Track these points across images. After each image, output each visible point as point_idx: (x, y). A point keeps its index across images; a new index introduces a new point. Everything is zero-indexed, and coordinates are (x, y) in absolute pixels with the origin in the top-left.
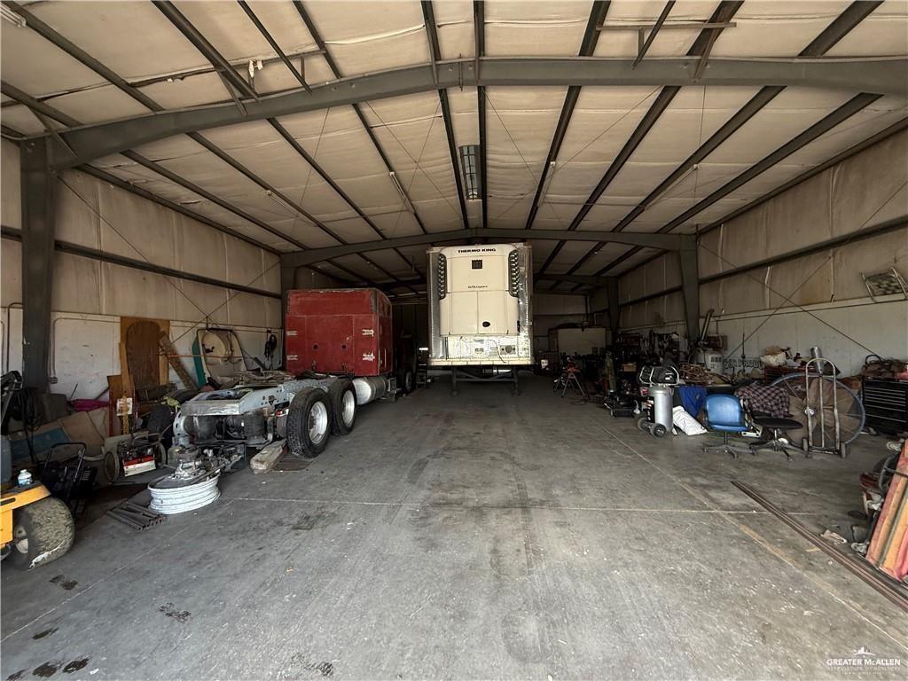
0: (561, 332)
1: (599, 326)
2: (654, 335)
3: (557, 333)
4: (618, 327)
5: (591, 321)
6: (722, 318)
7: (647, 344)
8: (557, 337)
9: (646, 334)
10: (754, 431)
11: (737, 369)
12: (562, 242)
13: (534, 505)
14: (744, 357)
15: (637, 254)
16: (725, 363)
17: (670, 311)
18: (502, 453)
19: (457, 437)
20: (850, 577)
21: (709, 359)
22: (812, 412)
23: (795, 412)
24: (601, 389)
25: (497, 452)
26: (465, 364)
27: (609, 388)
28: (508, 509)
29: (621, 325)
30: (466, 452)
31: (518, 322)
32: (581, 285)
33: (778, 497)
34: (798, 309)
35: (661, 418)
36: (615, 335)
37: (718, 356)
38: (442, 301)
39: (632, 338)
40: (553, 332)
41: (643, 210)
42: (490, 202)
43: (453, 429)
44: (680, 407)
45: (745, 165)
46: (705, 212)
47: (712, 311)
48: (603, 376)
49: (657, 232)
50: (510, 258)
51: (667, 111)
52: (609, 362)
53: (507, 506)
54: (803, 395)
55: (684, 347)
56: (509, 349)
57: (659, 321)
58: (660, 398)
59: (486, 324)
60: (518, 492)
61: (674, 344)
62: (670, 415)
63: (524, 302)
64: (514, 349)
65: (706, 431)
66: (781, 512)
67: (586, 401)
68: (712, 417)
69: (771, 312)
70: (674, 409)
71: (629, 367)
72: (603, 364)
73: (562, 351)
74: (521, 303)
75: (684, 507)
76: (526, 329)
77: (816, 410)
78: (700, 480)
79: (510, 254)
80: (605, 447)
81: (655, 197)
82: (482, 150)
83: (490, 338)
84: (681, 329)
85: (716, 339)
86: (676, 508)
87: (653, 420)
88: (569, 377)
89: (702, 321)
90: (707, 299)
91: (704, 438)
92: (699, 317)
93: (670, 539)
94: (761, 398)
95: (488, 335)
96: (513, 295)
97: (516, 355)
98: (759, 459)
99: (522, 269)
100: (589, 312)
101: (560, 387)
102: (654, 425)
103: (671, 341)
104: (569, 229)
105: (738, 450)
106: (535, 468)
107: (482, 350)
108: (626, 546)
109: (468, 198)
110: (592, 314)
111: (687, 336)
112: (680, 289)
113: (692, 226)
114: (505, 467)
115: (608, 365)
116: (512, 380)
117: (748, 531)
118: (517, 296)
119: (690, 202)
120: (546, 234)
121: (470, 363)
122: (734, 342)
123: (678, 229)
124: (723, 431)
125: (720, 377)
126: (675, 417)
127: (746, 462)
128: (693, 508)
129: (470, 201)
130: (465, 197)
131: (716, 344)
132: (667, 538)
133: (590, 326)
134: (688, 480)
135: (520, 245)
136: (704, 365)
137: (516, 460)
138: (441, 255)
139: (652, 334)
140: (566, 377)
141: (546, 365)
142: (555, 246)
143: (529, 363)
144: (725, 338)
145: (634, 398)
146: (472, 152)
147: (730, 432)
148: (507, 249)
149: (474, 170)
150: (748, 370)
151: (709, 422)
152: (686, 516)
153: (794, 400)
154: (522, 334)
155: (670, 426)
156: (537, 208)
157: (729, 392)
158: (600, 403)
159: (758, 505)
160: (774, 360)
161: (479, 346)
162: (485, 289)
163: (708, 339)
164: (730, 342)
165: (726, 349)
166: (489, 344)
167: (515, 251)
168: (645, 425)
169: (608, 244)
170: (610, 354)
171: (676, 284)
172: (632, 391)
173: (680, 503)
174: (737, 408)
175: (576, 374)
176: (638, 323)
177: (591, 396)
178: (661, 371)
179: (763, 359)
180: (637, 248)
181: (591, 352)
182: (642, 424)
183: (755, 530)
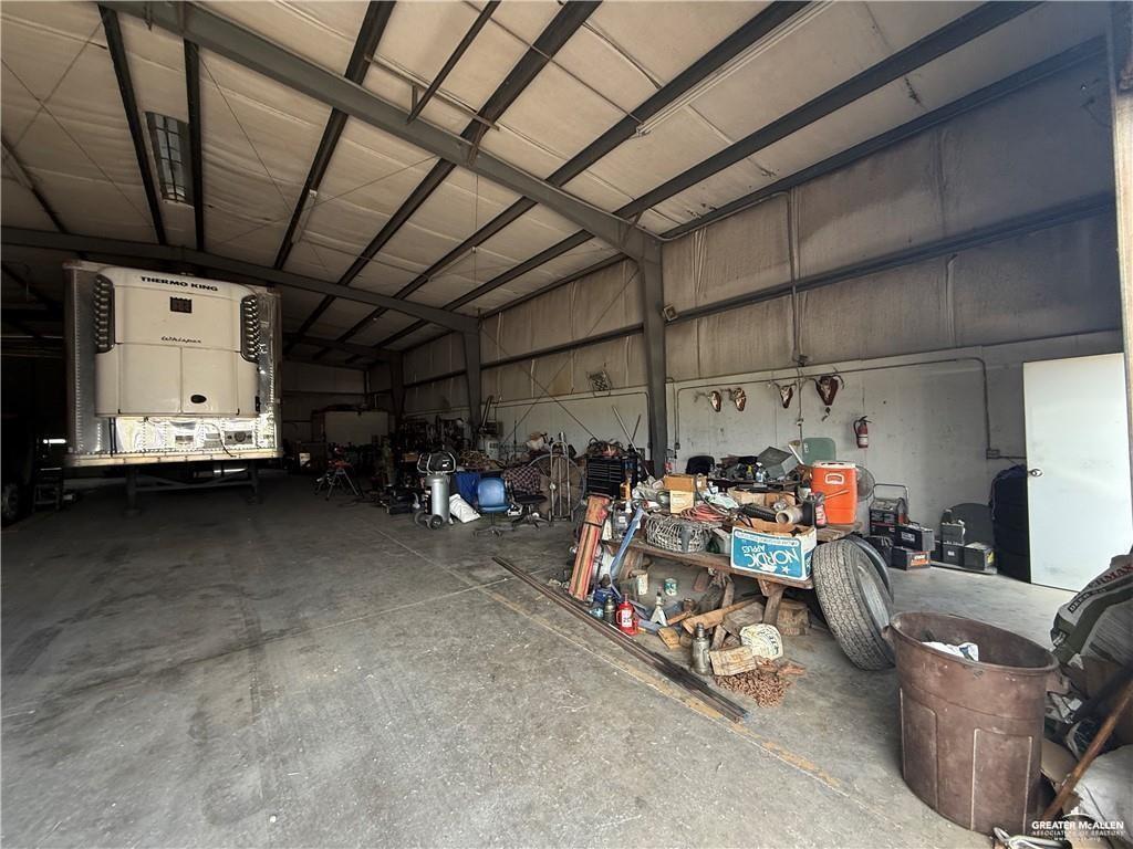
0: (331, 416)
1: (380, 409)
2: (440, 420)
3: (324, 418)
4: (403, 411)
5: (370, 403)
6: (500, 405)
7: (433, 432)
8: (324, 423)
9: (432, 421)
10: (517, 510)
11: (511, 454)
12: (329, 299)
13: (270, 637)
14: (515, 442)
15: (422, 329)
16: (500, 447)
17: (455, 393)
18: (220, 586)
19: (134, 580)
20: (558, 609)
21: (488, 445)
22: (554, 487)
23: (544, 489)
24: (377, 485)
25: (214, 587)
26: (155, 460)
27: (388, 483)
28: (226, 656)
29: (406, 409)
30: (154, 597)
31: (257, 399)
32: (358, 357)
33: (525, 562)
34: (551, 399)
35: (438, 509)
36: (399, 421)
37: (496, 442)
38: (102, 357)
39: (417, 424)
40: (318, 416)
41: (426, 281)
42: (209, 215)
43: (125, 569)
44: (457, 495)
45: (515, 261)
46: (485, 297)
47: (491, 397)
48: (381, 468)
49: (443, 308)
50: (243, 306)
51: (446, 184)
52: (387, 451)
53: (226, 652)
54: (549, 474)
55: (467, 434)
56: (241, 437)
57: (445, 407)
58: (438, 487)
59: (198, 399)
60: (245, 630)
61: (459, 430)
62: (447, 504)
63: (267, 370)
64: (250, 437)
65: (478, 516)
66: (524, 575)
67: (358, 501)
68: (482, 501)
69: (533, 401)
70: (451, 498)
71: (409, 457)
72: (380, 454)
73: (330, 440)
74: (263, 372)
75: (448, 592)
76: (270, 408)
77: (557, 485)
78: (468, 563)
79: (244, 300)
80: (375, 550)
81: (439, 269)
82: (193, 133)
83: (206, 420)
84: (465, 415)
85: (494, 425)
86: (440, 594)
87: (430, 512)
88: (337, 473)
89: (483, 407)
90: (488, 386)
91: (477, 524)
92: (481, 403)
93: (431, 625)
94: (519, 478)
95: (202, 416)
96: (249, 360)
97: (253, 446)
98: (516, 534)
99: (265, 324)
100: (368, 391)
101: (325, 486)
102: (431, 517)
103: (456, 428)
104: (339, 283)
105: (502, 529)
106: (277, 593)
107: (190, 438)
108: (386, 646)
109: (165, 195)
110: (372, 394)
111: (470, 422)
112: (464, 373)
113: (474, 308)
114: (226, 603)
115: (387, 455)
116: (249, 483)
117: (497, 597)
118: (255, 361)
119: (472, 284)
120: (306, 282)
121: (164, 460)
122: (508, 429)
123: (462, 309)
124: (491, 512)
125: (496, 463)
126: (452, 507)
127: (508, 539)
128: (457, 590)
129: (169, 202)
130: (159, 195)
131: (494, 430)
132: (428, 625)
133: (368, 410)
134: (456, 565)
135: (261, 290)
136: (484, 451)
137: (245, 591)
138: (100, 277)
139: (438, 420)
140: (332, 474)
141: (306, 460)
142: (320, 301)
143: (275, 455)
144: (501, 424)
145: (414, 490)
146: (173, 127)
147: (496, 513)
148: (239, 292)
149: (177, 156)
150: (519, 455)
151: (479, 506)
152: (449, 600)
153: (544, 478)
154: (264, 416)
155: (446, 516)
156: (292, 245)
157: (496, 476)
158: (376, 502)
159: (509, 573)
160: (536, 445)
161: (185, 432)
162: (197, 345)
163: (488, 425)
164: (505, 428)
165: (502, 436)
166: (202, 431)
167: (254, 297)
168: (422, 519)
169: (390, 311)
170: (389, 442)
171: (462, 367)
172: (412, 483)
173: (446, 588)
174: (503, 489)
175: (346, 468)
176: (423, 407)
177: (366, 495)
178: (439, 458)
179: (528, 444)
180: (422, 323)
181: (369, 442)
182: (420, 517)
183: (504, 595)
